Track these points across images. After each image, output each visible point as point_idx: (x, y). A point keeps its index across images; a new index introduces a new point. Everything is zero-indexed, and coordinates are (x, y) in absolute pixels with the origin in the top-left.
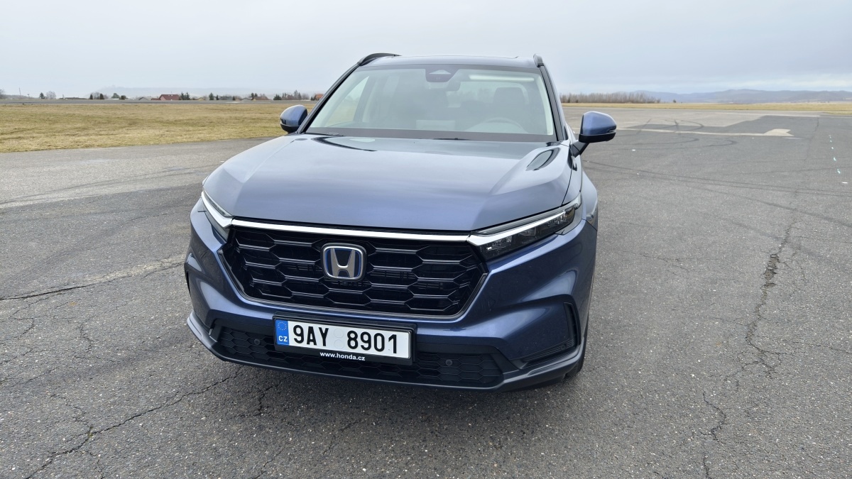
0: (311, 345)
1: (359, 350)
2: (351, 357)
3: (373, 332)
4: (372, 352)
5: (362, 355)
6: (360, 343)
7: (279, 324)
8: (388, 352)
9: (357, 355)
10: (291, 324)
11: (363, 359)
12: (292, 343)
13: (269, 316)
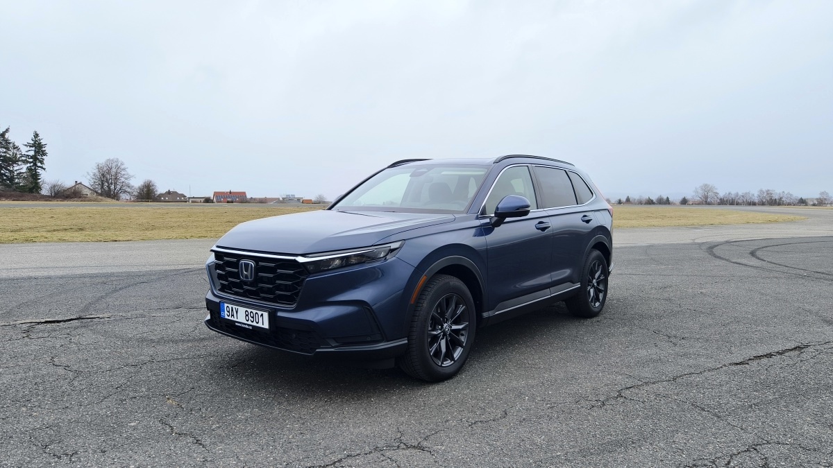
0: (232, 319)
1: (250, 323)
2: (247, 327)
3: (254, 311)
4: (254, 324)
5: (251, 325)
6: (250, 318)
7: (221, 304)
8: (260, 325)
9: (249, 325)
10: (226, 305)
11: (251, 328)
12: (226, 317)
13: (217, 300)
